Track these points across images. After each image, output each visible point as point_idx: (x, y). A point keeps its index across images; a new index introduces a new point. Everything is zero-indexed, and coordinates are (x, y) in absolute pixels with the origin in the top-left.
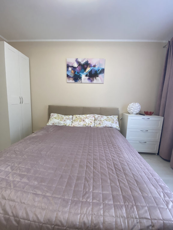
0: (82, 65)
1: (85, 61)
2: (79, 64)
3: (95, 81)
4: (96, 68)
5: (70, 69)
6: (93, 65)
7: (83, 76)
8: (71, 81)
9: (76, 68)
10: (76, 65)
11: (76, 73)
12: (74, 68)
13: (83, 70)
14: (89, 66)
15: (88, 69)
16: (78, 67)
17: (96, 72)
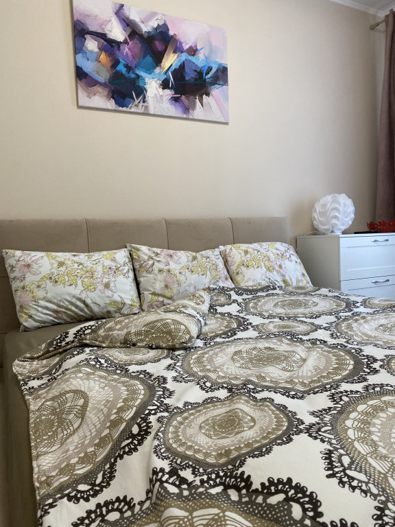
1: (154, 24)
3: (198, 112)
4: (200, 60)
5: (92, 45)
6: (186, 47)
7: (152, 86)
8: (100, 99)
9: (119, 44)
10: (117, 33)
11: (121, 68)
12: (110, 45)
13: (149, 59)
14: (170, 50)
15: (171, 60)
16: (125, 42)
17: (200, 74)
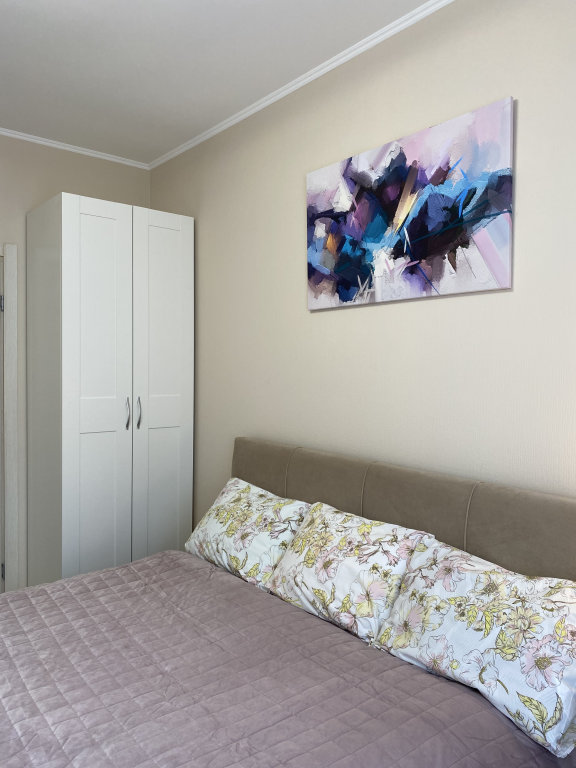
0: (375, 187)
1: (386, 162)
2: (357, 189)
3: (449, 280)
4: (453, 189)
5: (320, 230)
6: (430, 174)
7: (381, 260)
8: (328, 299)
9: (344, 215)
10: (344, 201)
11: (347, 248)
12: (336, 219)
13: (379, 219)
14: (408, 187)
15: (408, 208)
16: (353, 208)
17: (452, 211)
